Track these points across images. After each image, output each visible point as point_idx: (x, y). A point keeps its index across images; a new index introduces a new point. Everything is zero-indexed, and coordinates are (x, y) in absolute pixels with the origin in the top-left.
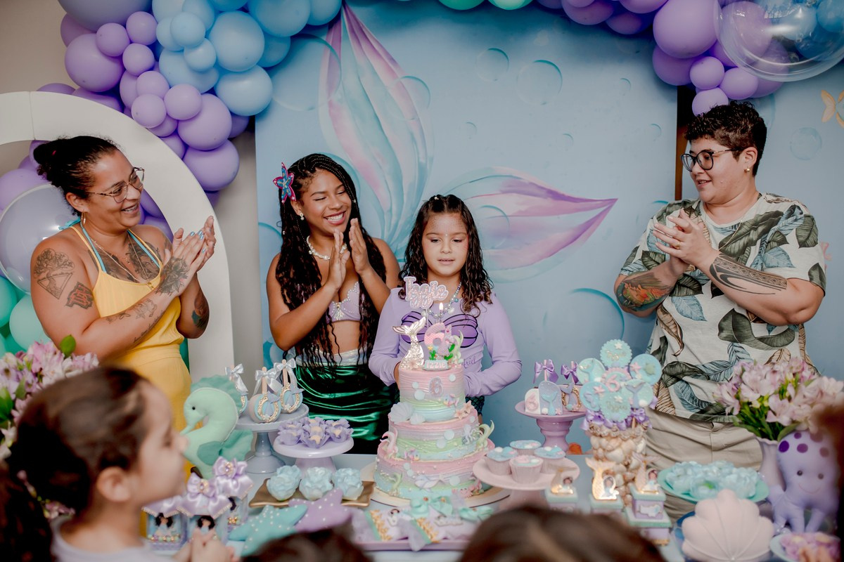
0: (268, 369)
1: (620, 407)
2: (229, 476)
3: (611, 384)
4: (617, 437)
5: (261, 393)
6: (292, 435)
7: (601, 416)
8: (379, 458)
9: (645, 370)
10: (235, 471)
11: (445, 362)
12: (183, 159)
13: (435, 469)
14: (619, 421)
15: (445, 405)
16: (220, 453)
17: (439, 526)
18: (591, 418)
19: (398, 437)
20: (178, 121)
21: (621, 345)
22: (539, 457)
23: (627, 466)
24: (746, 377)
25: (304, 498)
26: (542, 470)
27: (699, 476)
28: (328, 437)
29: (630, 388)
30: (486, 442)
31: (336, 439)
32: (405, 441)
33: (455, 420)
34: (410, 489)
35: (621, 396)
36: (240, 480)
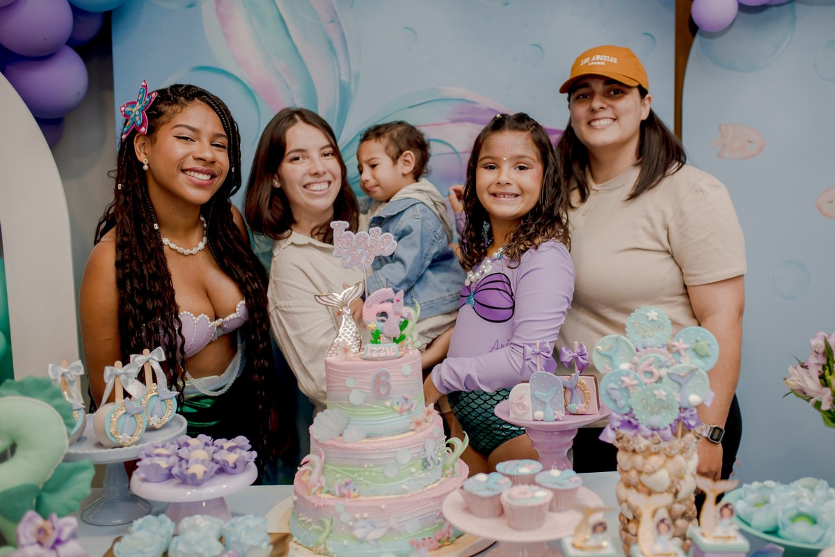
0: (124, 365)
1: (663, 407)
3: (646, 372)
4: (659, 451)
5: (115, 401)
6: (159, 465)
7: (632, 420)
8: (296, 493)
9: (694, 350)
10: (53, 536)
11: (395, 346)
13: (382, 510)
14: (661, 428)
15: (396, 411)
18: (617, 424)
19: (325, 462)
21: (656, 314)
22: (545, 487)
26: (553, 506)
28: (216, 467)
29: (675, 378)
30: (457, 465)
31: (229, 470)
32: (336, 469)
33: (411, 433)
34: (346, 542)
35: (665, 390)
36: (62, 550)
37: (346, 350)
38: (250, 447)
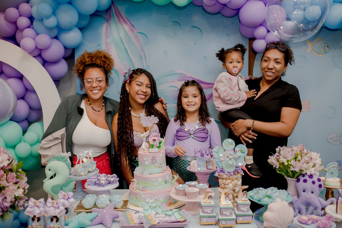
1: (231, 166)
2: (65, 199)
3: (227, 157)
4: (230, 179)
5: (79, 164)
6: (92, 181)
7: (223, 170)
8: (130, 190)
9: (241, 151)
10: (68, 197)
11: (158, 149)
12: (43, 66)
13: (154, 194)
14: (231, 172)
15: (158, 167)
16: (61, 189)
17: (156, 218)
18: (219, 171)
19: (138, 181)
20: (41, 50)
21: (231, 141)
22: (198, 188)
23: (234, 191)
24: (281, 153)
25: (98, 208)
26: (199, 193)
27: (264, 193)
28: (108, 182)
29: (235, 158)
30: (175, 183)
31: (112, 183)
32: (141, 183)
33: (162, 173)
34: (143, 203)
35: (231, 162)
36: (70, 200)
37: (144, 150)
38: (117, 177)
